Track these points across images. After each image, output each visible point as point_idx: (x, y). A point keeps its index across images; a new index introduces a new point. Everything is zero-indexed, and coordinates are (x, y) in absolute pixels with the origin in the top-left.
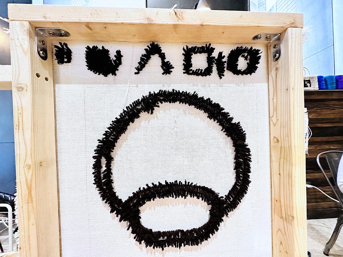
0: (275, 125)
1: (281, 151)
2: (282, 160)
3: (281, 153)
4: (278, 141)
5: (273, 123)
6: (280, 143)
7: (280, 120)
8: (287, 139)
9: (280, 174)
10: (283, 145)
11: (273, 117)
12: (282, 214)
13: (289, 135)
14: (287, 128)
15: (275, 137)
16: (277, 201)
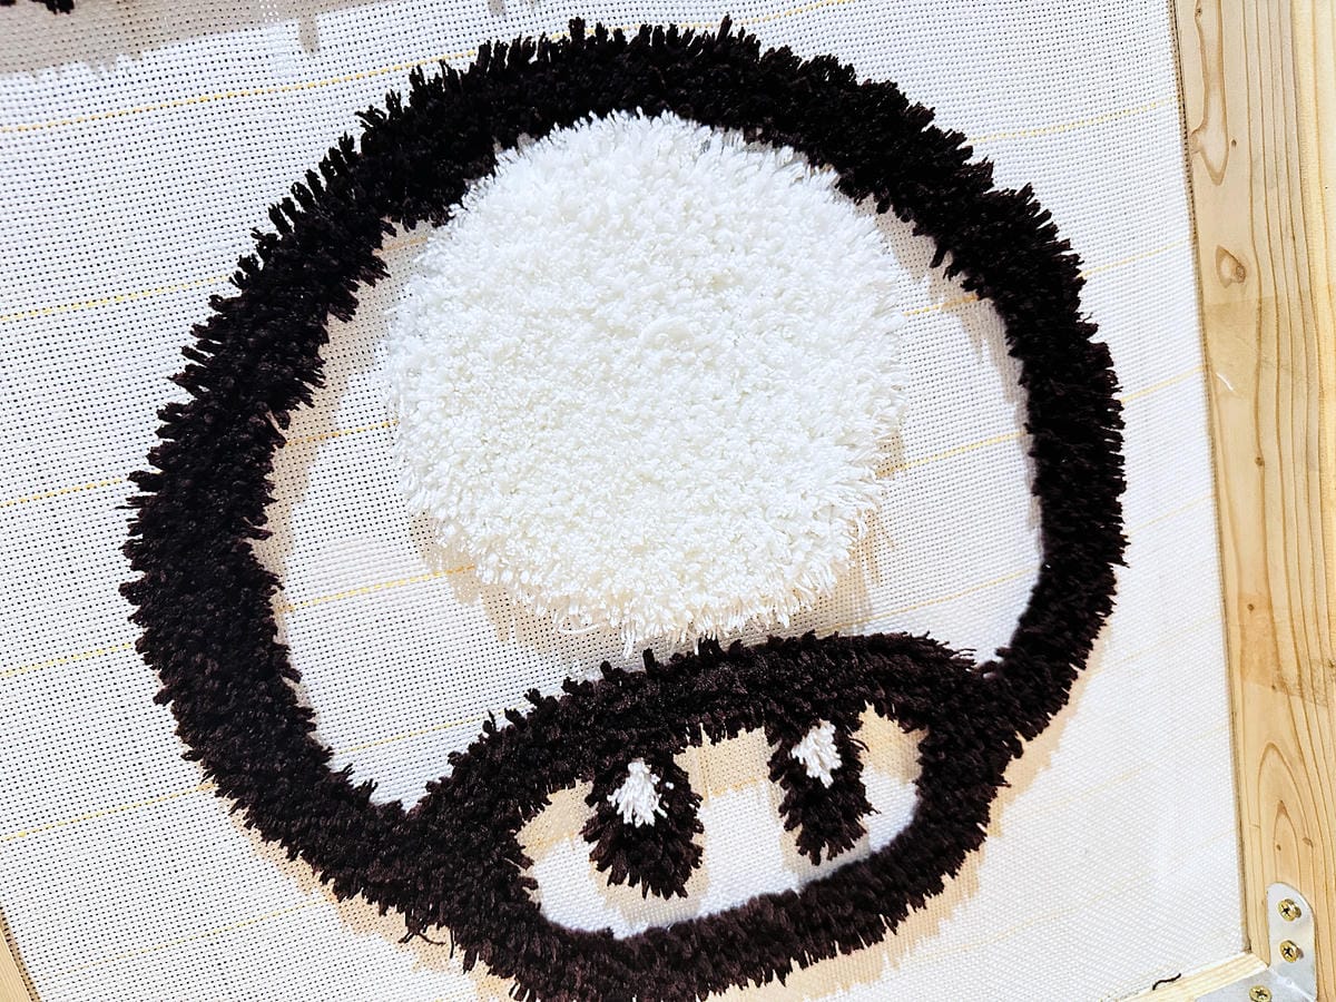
0: (1218, 178)
1: (1259, 330)
2: (1269, 376)
3: (1259, 340)
4: (1241, 272)
5: (1209, 167)
6: (1252, 280)
7: (1243, 145)
8: (1289, 254)
9: (1260, 462)
10: (1269, 293)
11: (1204, 126)
12: (1279, 668)
13: (1296, 230)
14: (1283, 185)
15: (1223, 253)
16: (1251, 607)
